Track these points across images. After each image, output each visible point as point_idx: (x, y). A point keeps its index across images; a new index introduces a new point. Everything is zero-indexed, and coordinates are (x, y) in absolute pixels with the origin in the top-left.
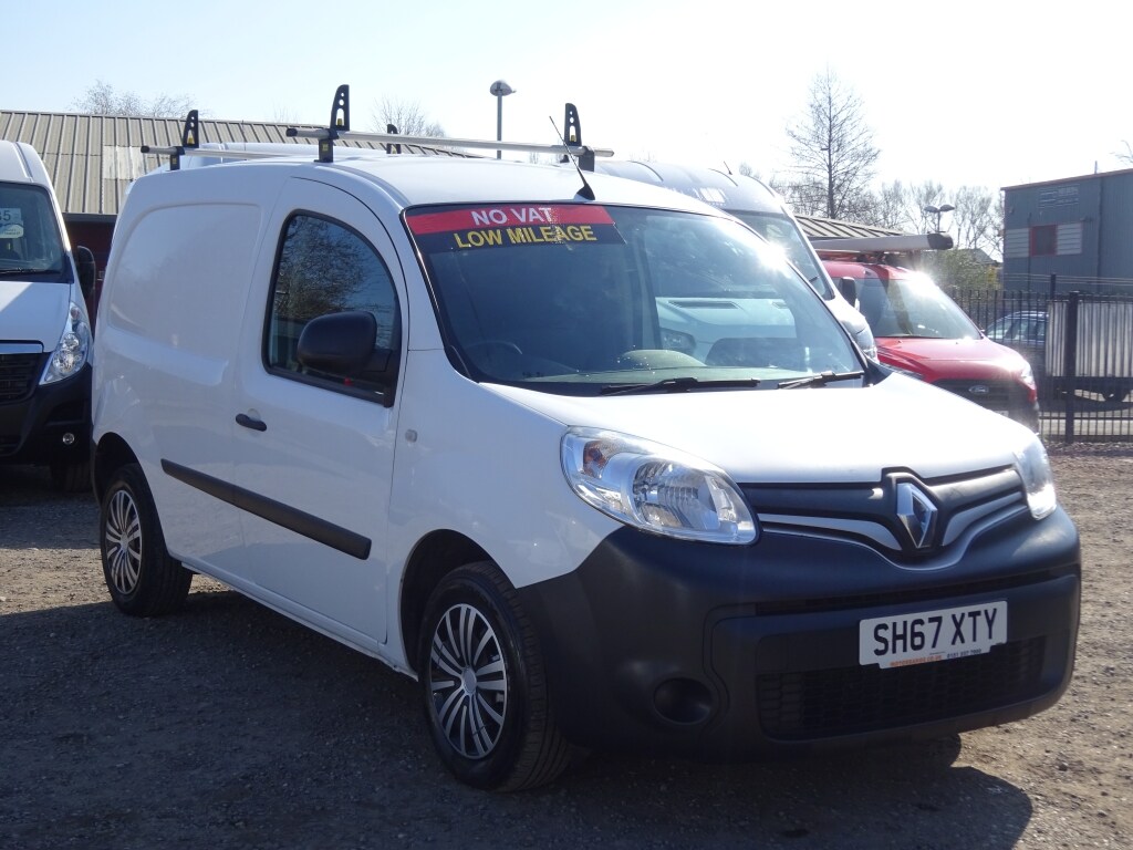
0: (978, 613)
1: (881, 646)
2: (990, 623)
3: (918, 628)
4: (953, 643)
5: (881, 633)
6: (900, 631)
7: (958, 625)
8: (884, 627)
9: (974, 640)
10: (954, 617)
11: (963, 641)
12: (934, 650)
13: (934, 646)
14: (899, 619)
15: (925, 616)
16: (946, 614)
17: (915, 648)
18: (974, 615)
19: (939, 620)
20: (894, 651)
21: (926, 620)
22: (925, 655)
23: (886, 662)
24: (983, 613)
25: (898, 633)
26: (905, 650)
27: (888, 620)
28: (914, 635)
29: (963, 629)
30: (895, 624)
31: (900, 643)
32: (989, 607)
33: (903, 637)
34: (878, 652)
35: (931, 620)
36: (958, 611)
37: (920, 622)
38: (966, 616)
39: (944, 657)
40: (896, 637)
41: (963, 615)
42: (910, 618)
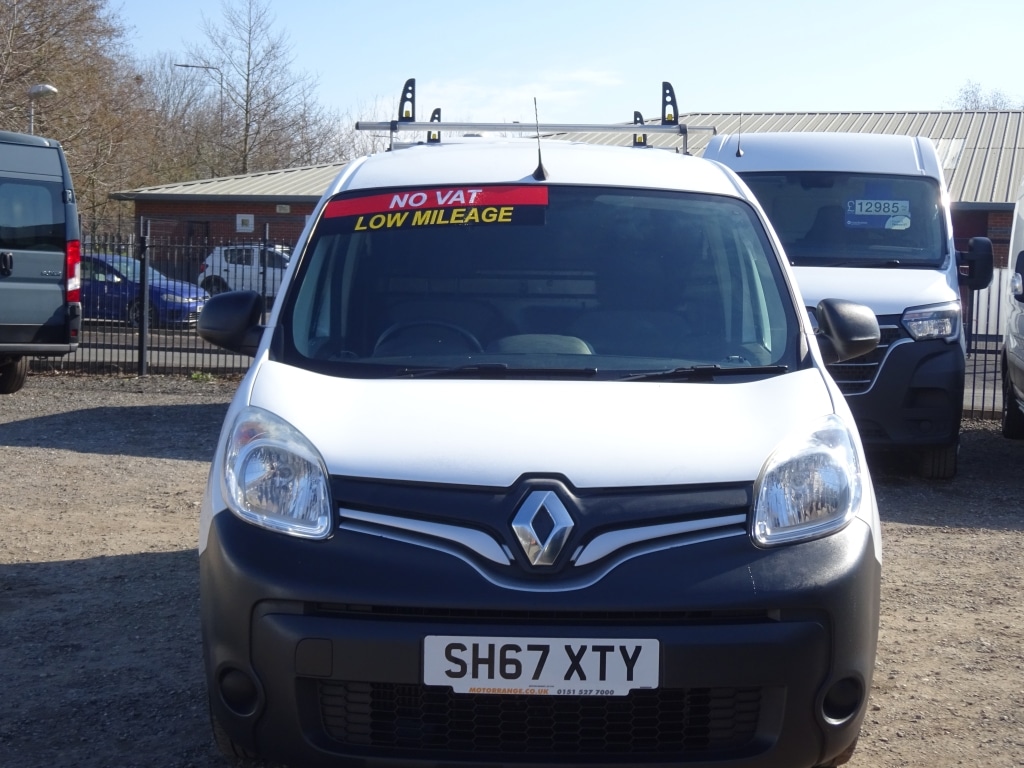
0: (611, 649)
1: (457, 668)
2: (630, 663)
3: (510, 654)
4: (568, 677)
5: (455, 653)
6: (483, 654)
7: (575, 660)
8: (462, 648)
9: (603, 677)
10: (568, 649)
11: (583, 677)
12: (535, 682)
13: (536, 676)
14: (484, 642)
15: (523, 642)
16: (557, 645)
17: (505, 675)
18: (603, 651)
19: (545, 649)
20: (475, 675)
21: (524, 647)
22: (523, 686)
23: (462, 686)
24: (617, 650)
25: (480, 656)
26: (491, 675)
27: (468, 641)
28: (504, 662)
29: (582, 663)
30: (476, 647)
31: (483, 669)
32: (631, 644)
33: (490, 661)
34: (450, 674)
35: (531, 648)
36: (576, 644)
37: (517, 649)
38: (589, 649)
39: (553, 692)
40: (477, 661)
41: (583, 649)
42: (499, 642)
